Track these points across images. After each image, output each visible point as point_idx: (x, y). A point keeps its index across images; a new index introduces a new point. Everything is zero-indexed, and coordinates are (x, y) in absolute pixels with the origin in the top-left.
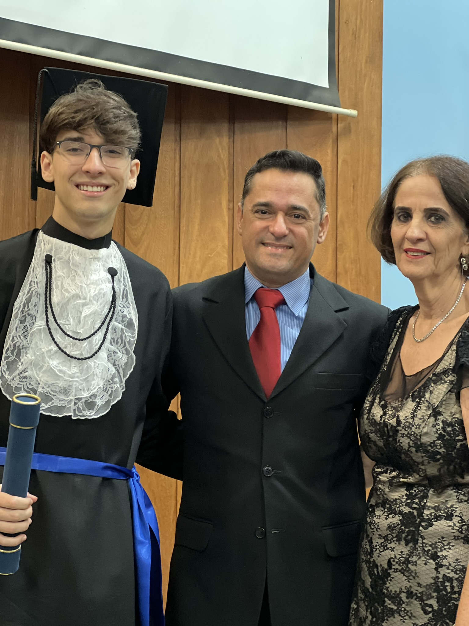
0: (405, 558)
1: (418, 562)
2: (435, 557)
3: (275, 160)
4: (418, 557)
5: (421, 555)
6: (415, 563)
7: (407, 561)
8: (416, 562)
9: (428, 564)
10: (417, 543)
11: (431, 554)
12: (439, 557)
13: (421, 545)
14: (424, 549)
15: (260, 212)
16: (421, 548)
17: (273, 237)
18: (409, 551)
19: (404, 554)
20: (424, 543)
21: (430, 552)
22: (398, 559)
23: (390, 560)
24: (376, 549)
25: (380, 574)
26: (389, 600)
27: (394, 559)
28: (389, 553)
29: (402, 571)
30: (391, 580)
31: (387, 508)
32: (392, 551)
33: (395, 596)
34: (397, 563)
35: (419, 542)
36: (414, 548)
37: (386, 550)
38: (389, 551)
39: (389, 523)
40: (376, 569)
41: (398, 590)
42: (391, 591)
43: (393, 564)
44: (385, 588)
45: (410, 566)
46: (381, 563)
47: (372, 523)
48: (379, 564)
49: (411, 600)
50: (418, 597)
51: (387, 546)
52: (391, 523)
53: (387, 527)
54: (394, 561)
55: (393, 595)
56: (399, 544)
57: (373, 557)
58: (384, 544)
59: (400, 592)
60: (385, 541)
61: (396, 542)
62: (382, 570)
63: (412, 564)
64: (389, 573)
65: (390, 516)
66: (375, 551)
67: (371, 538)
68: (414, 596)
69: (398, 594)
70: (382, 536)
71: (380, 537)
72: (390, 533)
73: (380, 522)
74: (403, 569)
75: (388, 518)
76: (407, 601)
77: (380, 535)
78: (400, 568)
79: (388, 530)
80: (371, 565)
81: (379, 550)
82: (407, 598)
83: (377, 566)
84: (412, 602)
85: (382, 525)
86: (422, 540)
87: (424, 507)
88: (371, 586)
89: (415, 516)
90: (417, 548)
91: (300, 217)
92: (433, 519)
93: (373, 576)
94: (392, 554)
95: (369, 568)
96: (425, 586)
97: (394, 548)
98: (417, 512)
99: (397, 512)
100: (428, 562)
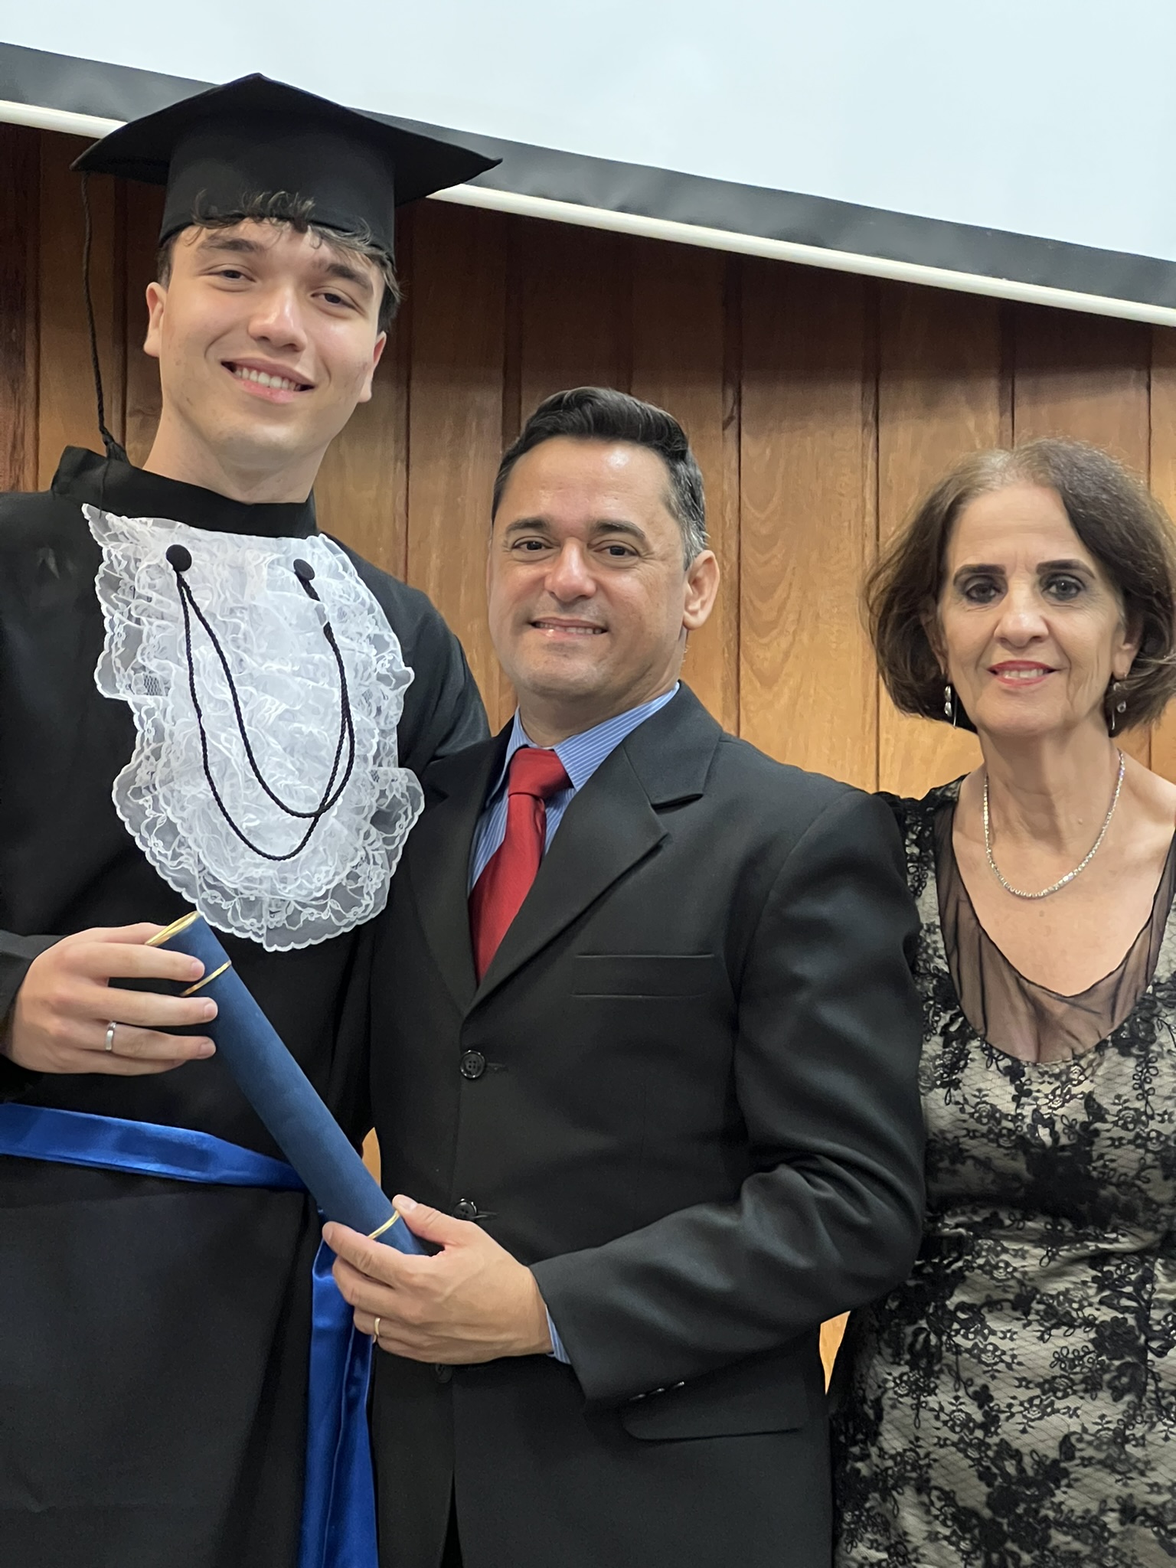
3: (557, 416)
4: (1149, 1424)
10: (1144, 1392)
15: (525, 545)
17: (554, 604)
19: (1107, 1422)
20: (1161, 1389)
21: (1174, 1409)
22: (1093, 1435)
23: (1066, 1438)
24: (1013, 1415)
25: (1030, 1472)
26: (1066, 1534)
27: (1081, 1435)
28: (1063, 1423)
29: (1109, 1462)
30: (1069, 1486)
31: (1037, 1313)
32: (1071, 1417)
33: (1086, 1522)
34: (1090, 1443)
35: (1149, 1388)
36: (1137, 1407)
37: (1049, 1415)
38: (1063, 1417)
39: (1058, 1350)
40: (1014, 1462)
41: (1094, 1507)
42: (1072, 1511)
43: (1079, 1446)
44: (1049, 1505)
45: (1128, 1448)
46: (1033, 1447)
47: (984, 1351)
48: (1025, 1450)
49: (1132, 1527)
50: (1148, 1517)
51: (1052, 1403)
52: (1062, 1348)
53: (1053, 1359)
54: (1080, 1440)
55: (1079, 1521)
56: (1093, 1399)
57: (997, 1434)
58: (1042, 1401)
59: (1103, 1511)
60: (1044, 1394)
61: (1081, 1394)
62: (1039, 1464)
63: (1134, 1443)
64: (1065, 1469)
65: (1054, 1332)
66: (1008, 1419)
67: (985, 1388)
68: (1139, 1515)
69: (1096, 1517)
70: (1030, 1382)
71: (1024, 1383)
72: (1063, 1373)
73: (1021, 1347)
74: (1109, 1456)
75: (1046, 1337)
76: (1122, 1529)
77: (1024, 1379)
78: (1101, 1456)
79: (1057, 1368)
80: (990, 1453)
81: (1025, 1417)
82: (1122, 1523)
83: (1017, 1455)
84: (1135, 1531)
85: (1029, 1356)
86: (1156, 1381)
87: (1150, 1305)
88: (988, 1504)
89: (1133, 1327)
90: (1144, 1405)
91: (626, 553)
92: (1172, 1329)
93: (1000, 1480)
94: (1073, 1424)
95: (978, 1461)
96: (1170, 1490)
97: (1079, 1408)
98: (1137, 1319)
99: (1075, 1320)
100: (1172, 1433)
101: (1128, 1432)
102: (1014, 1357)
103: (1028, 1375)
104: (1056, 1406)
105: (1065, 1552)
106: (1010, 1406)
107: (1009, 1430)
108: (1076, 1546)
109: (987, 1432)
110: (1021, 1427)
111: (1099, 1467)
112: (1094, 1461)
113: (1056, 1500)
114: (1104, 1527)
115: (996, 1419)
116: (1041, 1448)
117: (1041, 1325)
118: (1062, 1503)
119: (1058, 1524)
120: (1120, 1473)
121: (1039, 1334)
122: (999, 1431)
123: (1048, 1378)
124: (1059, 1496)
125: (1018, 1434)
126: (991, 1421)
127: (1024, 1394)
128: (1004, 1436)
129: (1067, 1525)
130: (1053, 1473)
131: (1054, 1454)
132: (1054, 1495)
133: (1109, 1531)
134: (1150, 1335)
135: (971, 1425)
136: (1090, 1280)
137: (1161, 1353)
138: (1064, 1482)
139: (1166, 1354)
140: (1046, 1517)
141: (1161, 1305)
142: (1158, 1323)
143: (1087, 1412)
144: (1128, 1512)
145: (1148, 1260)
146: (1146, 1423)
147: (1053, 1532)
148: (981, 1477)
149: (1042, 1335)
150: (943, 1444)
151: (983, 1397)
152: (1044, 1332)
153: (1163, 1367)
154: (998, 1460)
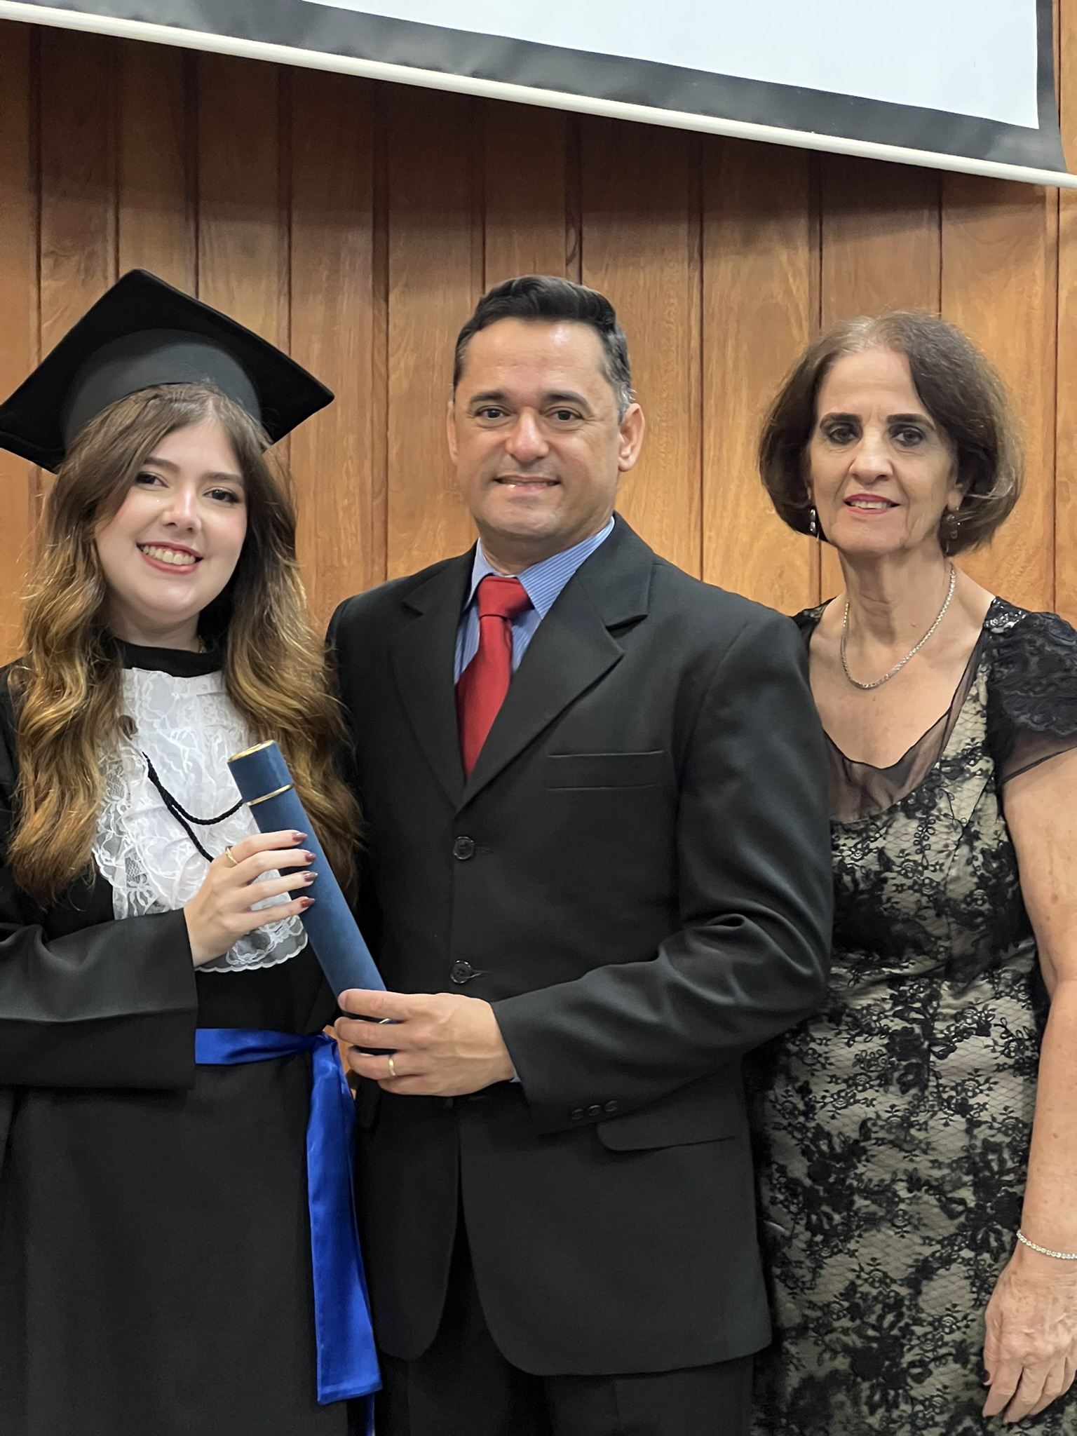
0: (901, 1117)
1: (931, 1123)
2: (963, 1109)
3: (507, 301)
4: (931, 1113)
5: (936, 1109)
6: (924, 1126)
7: (907, 1123)
8: (926, 1123)
9: (950, 1123)
10: (926, 1087)
11: (956, 1104)
12: (971, 1107)
13: (936, 1090)
14: (940, 1097)
15: (486, 413)
16: (935, 1095)
17: (514, 464)
18: (910, 1103)
19: (897, 1111)
20: (941, 1085)
21: (954, 1101)
22: (885, 1121)
23: (864, 1122)
24: (825, 1104)
25: (838, 1150)
26: (866, 1198)
27: (876, 1121)
28: (862, 1111)
29: (897, 1142)
30: (868, 1161)
31: (847, 1024)
32: (868, 1106)
33: (881, 1189)
34: (882, 1127)
35: (931, 1083)
36: (921, 1098)
37: (852, 1104)
38: (862, 1106)
39: (859, 1053)
40: (826, 1142)
41: (888, 1177)
42: (870, 1180)
43: (875, 1129)
44: (853, 1176)
45: (913, 1131)
46: (841, 1130)
47: (806, 1054)
48: (834, 1132)
49: (919, 1194)
50: (931, 1187)
51: (854, 1095)
52: (862, 1051)
53: (855, 1060)
54: (875, 1125)
55: (876, 1188)
56: (886, 1092)
57: (814, 1120)
58: (847, 1093)
59: (894, 1181)
60: (848, 1088)
61: (877, 1088)
62: (845, 1143)
63: (917, 1127)
64: (863, 1148)
65: (857, 1039)
66: (822, 1107)
67: (807, 1083)
68: (924, 1185)
69: (888, 1185)
70: (839, 1079)
71: (834, 1080)
72: (862, 1071)
73: (832, 1051)
74: (898, 1138)
75: (852, 1043)
76: (910, 1195)
77: (835, 1076)
78: (891, 1137)
79: (858, 1067)
80: (810, 1135)
81: (834, 1106)
82: (910, 1191)
83: (829, 1136)
84: (920, 1198)
85: (838, 1058)
86: (937, 1078)
87: (934, 1017)
88: (809, 1176)
89: (918, 1035)
90: (927, 1097)
91: (572, 417)
92: (954, 1037)
93: (817, 1155)
94: (870, 1112)
95: (801, 1140)
96: (949, 1166)
97: (874, 1099)
98: (923, 1029)
99: (874, 1029)
100: (951, 1120)
101: (913, 1119)
102: (827, 1059)
103: (838, 1074)
104: (857, 1098)
105: (865, 1213)
106: (824, 1097)
107: (822, 1116)
108: (874, 1208)
109: (807, 1119)
110: (831, 1114)
111: (890, 1146)
112: (886, 1141)
113: (858, 1171)
114: (895, 1194)
115: (813, 1108)
116: (845, 1130)
117: (848, 1034)
118: (862, 1174)
119: (860, 1191)
120: (906, 1151)
121: (846, 1041)
122: (816, 1117)
123: (851, 1075)
124: (861, 1169)
125: (829, 1120)
126: (810, 1110)
127: (834, 1088)
128: (820, 1122)
129: (867, 1191)
130: (854, 1151)
131: (855, 1135)
132: (856, 1168)
133: (898, 1196)
134: (934, 1041)
135: (796, 1112)
136: (888, 997)
137: (942, 1056)
138: (864, 1158)
139: (946, 1057)
140: (851, 1185)
141: (945, 1018)
142: (942, 1032)
143: (880, 1103)
144: (915, 1183)
145: (936, 983)
146: (929, 1111)
147: (856, 1198)
148: (804, 1153)
149: (848, 1042)
150: (778, 1127)
151: (805, 1091)
152: (849, 1039)
153: (943, 1068)
154: (815, 1141)
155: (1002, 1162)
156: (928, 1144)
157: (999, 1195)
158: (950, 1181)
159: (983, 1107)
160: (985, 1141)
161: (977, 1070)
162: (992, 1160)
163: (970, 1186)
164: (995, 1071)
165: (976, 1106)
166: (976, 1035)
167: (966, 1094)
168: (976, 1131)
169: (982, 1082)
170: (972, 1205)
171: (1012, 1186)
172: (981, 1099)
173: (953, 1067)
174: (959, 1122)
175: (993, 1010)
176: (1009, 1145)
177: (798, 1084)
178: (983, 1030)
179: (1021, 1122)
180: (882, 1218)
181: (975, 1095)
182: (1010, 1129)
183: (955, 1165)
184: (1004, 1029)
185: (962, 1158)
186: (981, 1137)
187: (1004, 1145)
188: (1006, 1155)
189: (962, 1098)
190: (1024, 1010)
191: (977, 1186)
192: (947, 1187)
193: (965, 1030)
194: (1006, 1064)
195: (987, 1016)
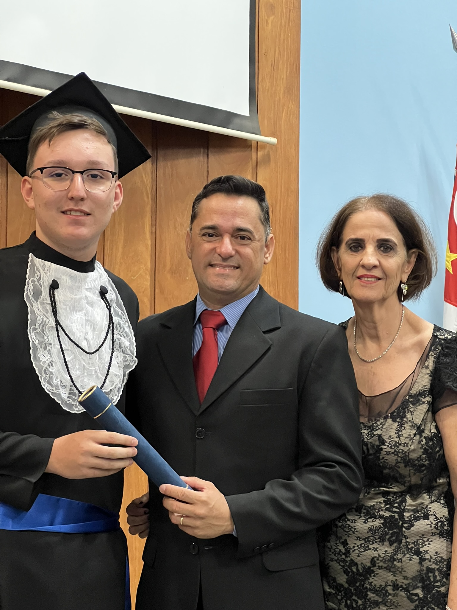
0: (390, 556)
1: (404, 559)
2: (418, 553)
3: (220, 185)
4: (403, 555)
5: (406, 552)
6: (400, 560)
7: (392, 559)
10: (401, 543)
11: (415, 551)
12: (421, 552)
13: (405, 544)
14: (407, 547)
15: (207, 235)
16: (405, 546)
17: (220, 258)
18: (393, 550)
19: (388, 553)
20: (408, 542)
21: (413, 549)
22: (382, 558)
23: (373, 558)
24: (355, 550)
25: (361, 571)
26: (373, 593)
27: (378, 558)
28: (372, 553)
29: (388, 568)
30: (374, 576)
31: (364, 513)
32: (375, 551)
33: (380, 589)
34: (381, 561)
35: (403, 541)
36: (399, 547)
37: (367, 550)
38: (372, 551)
39: (370, 526)
40: (355, 567)
41: (383, 584)
42: (376, 585)
43: (378, 562)
44: (367, 583)
45: (395, 563)
46: (362, 562)
47: (345, 527)
48: (359, 563)
49: (397, 592)
50: (403, 588)
51: (368, 546)
52: (372, 526)
53: (368, 530)
54: (378, 560)
55: (378, 589)
56: (383, 545)
57: (350, 557)
58: (365, 545)
59: (386, 586)
60: (365, 543)
61: (379, 543)
62: (364, 568)
63: (398, 561)
64: (373, 570)
65: (369, 520)
66: (353, 551)
67: (346, 540)
68: (400, 587)
69: (384, 589)
70: (361, 538)
71: (359, 539)
72: (372, 535)
73: (357, 525)
74: (388, 566)
75: (366, 522)
76: (394, 593)
77: (359, 537)
78: (385, 565)
79: (370, 533)
80: (347, 564)
81: (359, 551)
82: (394, 590)
83: (356, 565)
84: (398, 593)
85: (360, 529)
86: (406, 539)
87: (404, 511)
88: (347, 582)
89: (397, 518)
90: (401, 547)
91: (246, 239)
92: (413, 520)
93: (351, 574)
94: (376, 554)
95: (343, 567)
96: (412, 579)
97: (378, 548)
98: (398, 516)
99: (377, 516)
100: (412, 558)
101: (395, 557)
102: (355, 529)
103: (359, 535)
104: (369, 547)
105: (373, 600)
106: (354, 547)
107: (353, 555)
108: (377, 598)
109: (346, 556)
110: (358, 554)
111: (385, 569)
112: (383, 567)
114: (387, 591)
115: (349, 552)
116: (364, 562)
117: (365, 518)
118: (371, 582)
119: (370, 590)
120: (392, 572)
121: (364, 521)
122: (350, 556)
123: (367, 537)
124: (371, 580)
125: (356, 557)
126: (347, 553)
127: (358, 543)
128: (352, 558)
129: (374, 591)
131: (369, 564)
132: (369, 580)
133: (389, 593)
134: (404, 522)
135: (341, 553)
136: (382, 501)
137: (408, 528)
138: (372, 575)
139: (410, 529)
140: (366, 588)
141: (409, 511)
142: (408, 517)
143: (380, 550)
144: (396, 587)
145: (404, 495)
146: (402, 554)
147: (369, 593)
148: (345, 572)
149: (365, 521)
150: (332, 560)
151: (345, 543)
152: (365, 520)
153: (408, 534)
154: (350, 566)
155: (435, 577)
156: (402, 569)
157: (433, 592)
158: (411, 586)
159: (426, 552)
160: (427, 568)
161: (423, 535)
162: (430, 576)
163: (421, 588)
164: (431, 536)
165: (423, 552)
166: (423, 519)
167: (419, 546)
168: (423, 563)
169: (426, 541)
170: (421, 596)
171: (439, 588)
172: (425, 548)
173: (413, 534)
174: (416, 558)
175: (430, 508)
176: (438, 569)
177: (341, 541)
178: (426, 517)
179: (444, 559)
180: (381, 602)
181: (423, 546)
182: (439, 562)
183: (414, 578)
184: (435, 517)
185: (417, 575)
186: (425, 566)
187: (436, 569)
188: (437, 573)
189: (417, 548)
190: (443, 508)
191: (424, 588)
192: (410, 589)
193: (418, 517)
194: (436, 532)
195: (428, 511)
